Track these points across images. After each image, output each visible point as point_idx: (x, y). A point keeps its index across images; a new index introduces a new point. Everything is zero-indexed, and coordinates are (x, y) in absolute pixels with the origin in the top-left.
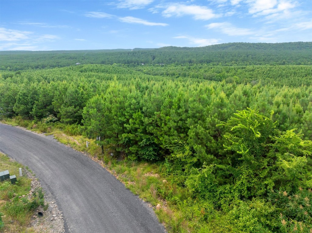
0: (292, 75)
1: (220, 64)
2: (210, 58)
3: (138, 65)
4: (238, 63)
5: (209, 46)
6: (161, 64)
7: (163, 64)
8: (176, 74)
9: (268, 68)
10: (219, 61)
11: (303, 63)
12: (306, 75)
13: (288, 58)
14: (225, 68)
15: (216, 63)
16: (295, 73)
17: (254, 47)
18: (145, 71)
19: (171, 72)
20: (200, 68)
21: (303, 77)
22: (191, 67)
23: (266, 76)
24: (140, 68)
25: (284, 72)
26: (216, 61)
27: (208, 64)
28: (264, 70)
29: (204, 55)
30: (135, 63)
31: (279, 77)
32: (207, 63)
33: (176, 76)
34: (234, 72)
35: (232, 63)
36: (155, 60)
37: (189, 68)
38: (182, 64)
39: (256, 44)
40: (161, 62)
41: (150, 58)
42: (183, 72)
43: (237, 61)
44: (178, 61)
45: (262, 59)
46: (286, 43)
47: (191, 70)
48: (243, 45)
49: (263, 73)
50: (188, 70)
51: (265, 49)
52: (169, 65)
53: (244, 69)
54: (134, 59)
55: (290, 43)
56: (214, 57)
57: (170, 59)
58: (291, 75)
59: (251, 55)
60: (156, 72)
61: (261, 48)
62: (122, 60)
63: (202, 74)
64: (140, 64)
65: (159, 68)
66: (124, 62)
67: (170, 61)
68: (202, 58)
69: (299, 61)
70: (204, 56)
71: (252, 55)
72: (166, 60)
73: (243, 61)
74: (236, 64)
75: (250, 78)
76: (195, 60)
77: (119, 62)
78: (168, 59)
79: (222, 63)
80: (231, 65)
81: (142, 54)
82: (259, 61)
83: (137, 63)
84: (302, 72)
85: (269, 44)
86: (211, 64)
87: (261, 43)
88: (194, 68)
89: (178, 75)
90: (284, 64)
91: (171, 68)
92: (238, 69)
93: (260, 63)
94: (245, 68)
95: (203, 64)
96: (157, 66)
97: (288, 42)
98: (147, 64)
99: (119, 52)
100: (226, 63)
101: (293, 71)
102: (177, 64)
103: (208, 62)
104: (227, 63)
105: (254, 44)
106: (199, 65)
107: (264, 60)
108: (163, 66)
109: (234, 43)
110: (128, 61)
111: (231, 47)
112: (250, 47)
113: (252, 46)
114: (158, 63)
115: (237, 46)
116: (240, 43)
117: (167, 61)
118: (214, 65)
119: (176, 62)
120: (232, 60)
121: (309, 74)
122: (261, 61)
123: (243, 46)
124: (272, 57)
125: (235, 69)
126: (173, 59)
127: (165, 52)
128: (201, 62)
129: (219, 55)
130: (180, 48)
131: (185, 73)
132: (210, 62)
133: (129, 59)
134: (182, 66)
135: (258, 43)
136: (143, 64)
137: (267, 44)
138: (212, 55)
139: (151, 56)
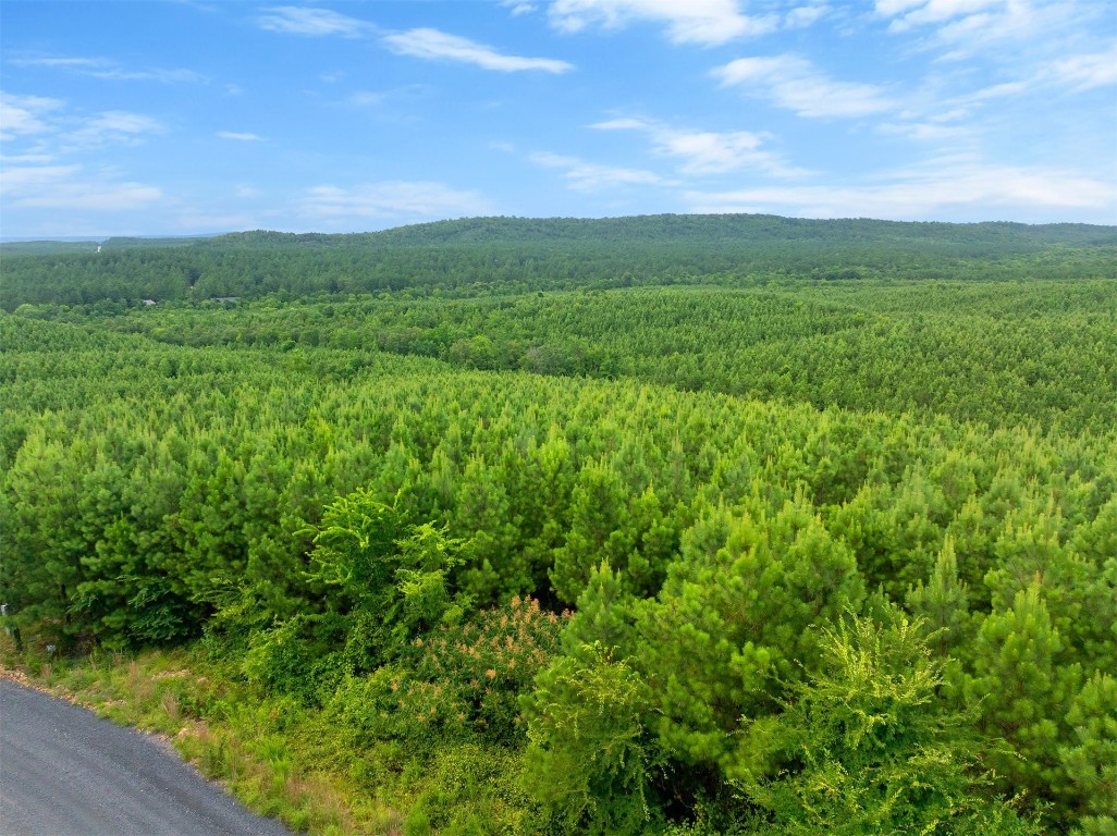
0: (642, 323)
1: (437, 291)
2: (401, 273)
3: (130, 306)
4: (495, 287)
5: (396, 229)
6: (222, 300)
7: (232, 300)
8: (280, 336)
9: (578, 304)
10: (432, 283)
12: (677, 322)
13: (638, 266)
14: (450, 308)
15: (421, 289)
16: (648, 316)
17: (539, 231)
18: (159, 329)
19: (262, 330)
20: (368, 310)
21: (670, 326)
22: (336, 306)
23: (571, 327)
24: (136, 317)
25: (619, 313)
26: (421, 283)
27: (397, 293)
28: (564, 310)
29: (379, 260)
30: (115, 301)
31: (607, 329)
32: (393, 289)
33: (283, 345)
34: (476, 320)
35: (476, 288)
36: (197, 283)
37: (330, 314)
38: (306, 298)
39: (546, 220)
40: (223, 290)
41: (179, 279)
42: (310, 328)
43: (488, 279)
44: (288, 287)
45: (566, 272)
46: (631, 219)
47: (337, 317)
48: (504, 224)
49: (564, 321)
50: (325, 320)
51: (574, 238)
52: (256, 304)
53: (506, 310)
54: (109, 283)
55: (641, 218)
56: (415, 268)
57: (258, 281)
58: (638, 322)
59: (531, 260)
60: (207, 334)
61: (562, 234)
62: (60, 288)
63: (372, 333)
64: (139, 301)
65: (217, 314)
66: (67, 297)
67: (257, 289)
68: (376, 273)
69: (668, 274)
70: (379, 266)
71: (535, 259)
72: (242, 283)
73: (507, 279)
74: (488, 289)
75: (526, 337)
76: (348, 279)
77: (45, 300)
78: (248, 279)
79: (442, 289)
80: (472, 295)
81: (143, 262)
82: (556, 277)
83: (123, 301)
84: (666, 312)
85: (584, 220)
86: (407, 292)
87: (559, 218)
88: (345, 313)
89: (289, 341)
91: (265, 314)
92: (491, 308)
93: (559, 282)
94: (510, 305)
95: (378, 293)
96: (208, 307)
97: (635, 214)
98: (168, 302)
99: (40, 258)
100: (455, 287)
101: (644, 309)
102: (286, 299)
103: (397, 286)
104: (458, 289)
105: (539, 222)
106: (368, 300)
107: (571, 275)
108: (234, 305)
109: (478, 218)
110: (84, 293)
111: (468, 233)
112: (529, 230)
113: (533, 227)
114: (213, 296)
115: (488, 230)
116: (495, 219)
117: (247, 288)
118: (415, 296)
119: (282, 290)
120: (472, 279)
121: (684, 317)
122: (562, 277)
123: (506, 228)
124: (593, 262)
125: (480, 310)
126: (268, 279)
127: (236, 253)
128: (373, 287)
129: (432, 262)
130: (292, 238)
131: (317, 332)
132: (402, 287)
133: (86, 283)
134: (304, 303)
135: (552, 219)
136: (150, 302)
137: (577, 220)
138: (408, 261)
139: (182, 269)
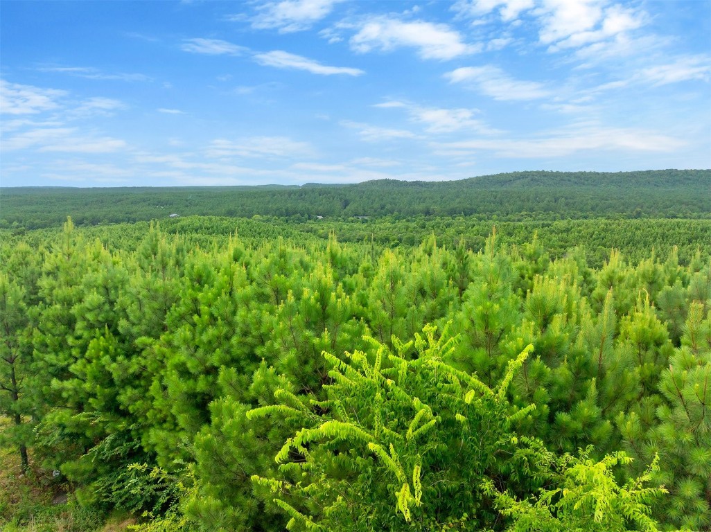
1: (495, 217)
2: (471, 205)
3: (309, 219)
4: (536, 215)
5: (470, 179)
6: (360, 218)
7: (366, 218)
8: (391, 238)
9: (603, 226)
10: (492, 211)
11: (681, 215)
12: (690, 241)
13: (647, 204)
14: (504, 226)
15: (484, 215)
16: (664, 236)
17: (569, 181)
18: (322, 231)
19: (381, 234)
20: (448, 225)
21: (683, 245)
22: (427, 223)
23: (597, 242)
24: (311, 225)
25: (638, 233)
26: (485, 212)
27: (468, 217)
28: (591, 230)
29: (458, 197)
30: (302, 215)
32: (465, 215)
33: (392, 243)
34: (523, 234)
36: (348, 207)
37: (423, 227)
38: (409, 218)
40: (362, 212)
41: (338, 205)
42: (409, 235)
43: (532, 210)
44: (400, 211)
45: (589, 207)
47: (428, 230)
49: (591, 236)
50: (420, 230)
51: (595, 186)
52: (380, 220)
54: (301, 205)
56: (481, 202)
57: (383, 207)
58: (655, 240)
59: (563, 199)
60: (347, 235)
61: (586, 183)
62: (275, 207)
63: (449, 239)
64: (315, 216)
65: (356, 225)
66: (278, 212)
67: (382, 212)
68: (455, 204)
69: (671, 212)
70: (458, 200)
71: (566, 198)
72: (372, 208)
73: (545, 211)
74: (531, 217)
76: (437, 208)
77: (267, 213)
78: (376, 205)
79: (498, 215)
80: (519, 220)
81: (320, 195)
82: (581, 210)
83: (306, 215)
86: (474, 217)
87: (585, 172)
88: (433, 227)
89: (396, 241)
90: (638, 215)
91: (384, 226)
93: (584, 214)
94: (548, 225)
95: (455, 217)
96: (352, 221)
98: (330, 218)
100: (507, 214)
101: (660, 231)
102: (398, 218)
103: (468, 213)
104: (509, 216)
105: (569, 174)
106: (448, 219)
107: (593, 209)
108: (367, 221)
109: (526, 172)
110: (287, 210)
111: (518, 182)
112: (562, 180)
113: (566, 178)
114: (356, 215)
115: (532, 180)
116: (538, 172)
117: (375, 211)
118: (480, 219)
119: (396, 213)
120: (520, 209)
123: (545, 178)
125: (526, 228)
126: (388, 206)
127: (372, 191)
128: (453, 213)
129: (493, 199)
130: (405, 184)
131: (414, 237)
132: (471, 214)
133: (289, 205)
134: (408, 221)
136: (320, 217)
138: (477, 198)
139: (341, 199)
